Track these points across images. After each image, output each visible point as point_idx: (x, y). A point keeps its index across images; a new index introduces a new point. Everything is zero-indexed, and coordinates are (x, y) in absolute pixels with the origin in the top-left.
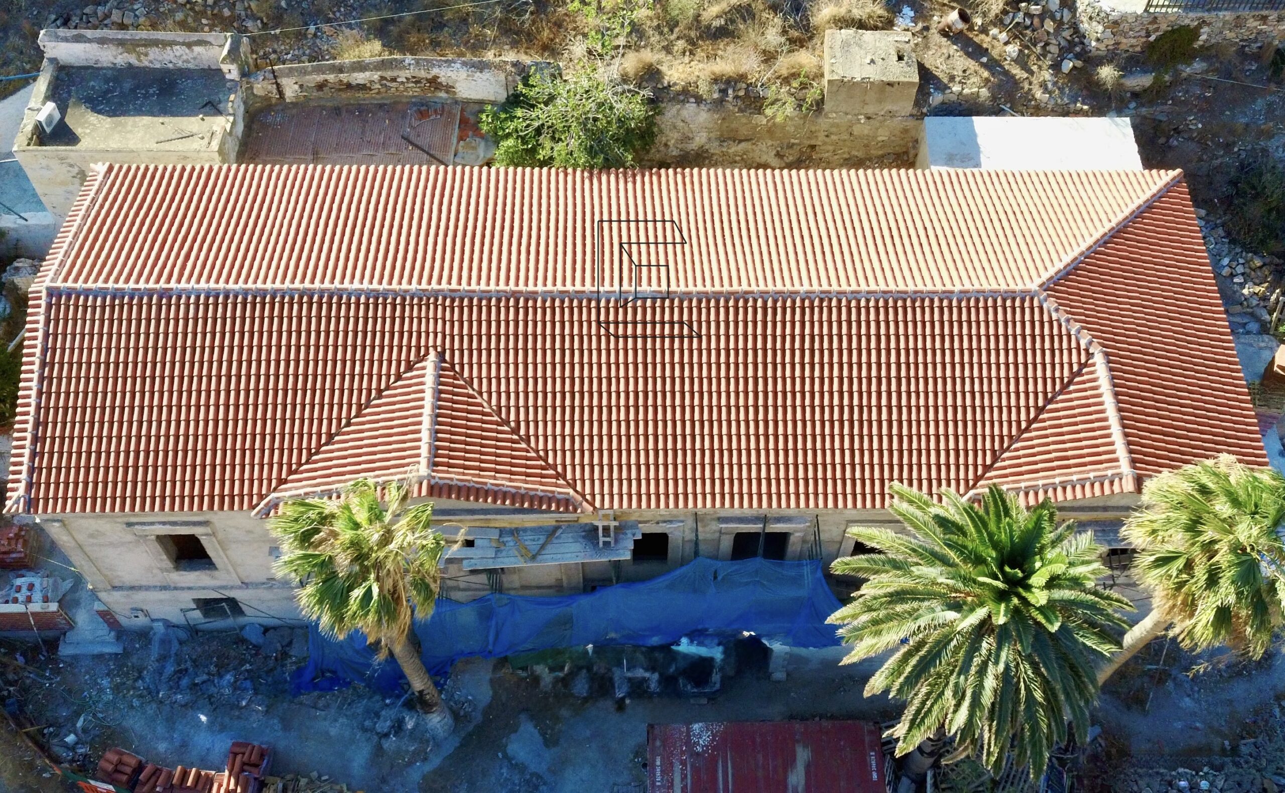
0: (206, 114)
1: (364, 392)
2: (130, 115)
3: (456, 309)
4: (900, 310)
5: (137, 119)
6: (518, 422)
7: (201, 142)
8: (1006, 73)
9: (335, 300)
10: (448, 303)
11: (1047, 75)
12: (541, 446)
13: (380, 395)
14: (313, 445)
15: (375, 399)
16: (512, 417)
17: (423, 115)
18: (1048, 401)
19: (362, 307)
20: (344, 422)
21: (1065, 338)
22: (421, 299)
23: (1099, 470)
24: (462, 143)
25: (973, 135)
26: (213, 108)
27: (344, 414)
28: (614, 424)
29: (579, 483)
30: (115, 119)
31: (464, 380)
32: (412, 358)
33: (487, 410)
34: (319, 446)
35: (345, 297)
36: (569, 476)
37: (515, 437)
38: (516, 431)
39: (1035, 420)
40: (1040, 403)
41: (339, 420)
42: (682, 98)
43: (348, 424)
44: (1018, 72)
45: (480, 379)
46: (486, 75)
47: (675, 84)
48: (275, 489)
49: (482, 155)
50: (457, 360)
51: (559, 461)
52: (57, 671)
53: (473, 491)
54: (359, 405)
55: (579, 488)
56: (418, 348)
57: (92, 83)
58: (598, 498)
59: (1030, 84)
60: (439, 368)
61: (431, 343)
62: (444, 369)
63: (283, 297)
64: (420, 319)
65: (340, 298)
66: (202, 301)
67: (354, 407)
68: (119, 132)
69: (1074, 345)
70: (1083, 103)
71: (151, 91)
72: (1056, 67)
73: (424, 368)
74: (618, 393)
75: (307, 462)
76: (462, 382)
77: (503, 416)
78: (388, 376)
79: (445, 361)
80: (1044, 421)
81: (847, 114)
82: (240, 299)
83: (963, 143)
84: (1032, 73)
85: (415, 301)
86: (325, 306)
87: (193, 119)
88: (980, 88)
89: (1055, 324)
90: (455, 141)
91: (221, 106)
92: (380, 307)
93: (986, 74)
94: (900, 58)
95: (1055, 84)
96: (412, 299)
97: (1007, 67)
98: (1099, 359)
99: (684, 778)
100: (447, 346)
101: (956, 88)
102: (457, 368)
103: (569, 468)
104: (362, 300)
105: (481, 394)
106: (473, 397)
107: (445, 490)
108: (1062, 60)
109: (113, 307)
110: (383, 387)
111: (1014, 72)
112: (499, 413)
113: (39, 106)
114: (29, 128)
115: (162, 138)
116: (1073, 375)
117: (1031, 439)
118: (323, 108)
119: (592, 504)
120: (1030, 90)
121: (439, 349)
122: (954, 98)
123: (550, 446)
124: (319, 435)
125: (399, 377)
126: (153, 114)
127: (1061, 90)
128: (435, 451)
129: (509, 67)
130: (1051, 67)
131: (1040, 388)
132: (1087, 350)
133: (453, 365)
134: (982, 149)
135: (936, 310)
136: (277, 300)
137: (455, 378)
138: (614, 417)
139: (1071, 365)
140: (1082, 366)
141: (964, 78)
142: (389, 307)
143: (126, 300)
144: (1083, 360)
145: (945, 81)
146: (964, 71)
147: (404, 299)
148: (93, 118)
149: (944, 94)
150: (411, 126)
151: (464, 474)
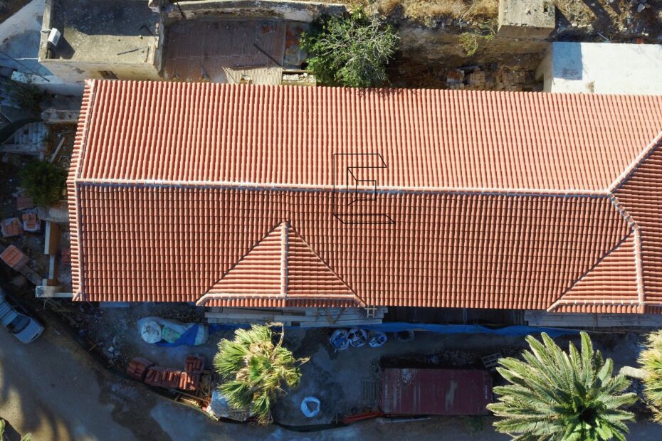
0: (143, 35)
1: (250, 242)
2: (100, 34)
3: (296, 198)
4: (534, 203)
5: (105, 36)
6: (328, 259)
7: (143, 55)
8: (605, 13)
9: (231, 192)
10: (291, 194)
11: (628, 15)
12: (339, 272)
13: (257, 244)
14: (225, 269)
15: (255, 246)
16: (325, 257)
17: (265, 29)
18: (605, 255)
19: (246, 196)
20: (240, 258)
21: (620, 221)
22: (277, 192)
23: (626, 299)
24: (288, 49)
25: (580, 56)
26: (146, 31)
27: (240, 254)
28: (377, 262)
29: (358, 292)
30: (92, 36)
31: (301, 237)
32: (273, 224)
33: (312, 253)
34: (228, 270)
35: (237, 190)
36: (354, 288)
37: (327, 267)
38: (327, 264)
39: (597, 265)
40: (601, 256)
41: (237, 256)
42: (414, 25)
43: (242, 259)
44: (611, 12)
45: (309, 236)
46: (302, 11)
47: (411, 17)
48: (207, 291)
49: (299, 59)
50: (296, 226)
51: (349, 280)
52: (100, 315)
53: (307, 302)
54: (247, 248)
55: (358, 294)
56: (277, 219)
57: (75, 9)
58: (368, 300)
59: (617, 20)
60: (287, 231)
61: (283, 217)
62: (290, 231)
63: (203, 190)
64: (277, 203)
65: (234, 191)
66: (160, 191)
67: (245, 250)
68: (96, 46)
69: (624, 225)
70: (646, 32)
71: (110, 16)
72: (634, 9)
73: (280, 231)
74: (380, 245)
75: (222, 278)
76: (299, 238)
77: (321, 256)
78: (262, 234)
79: (290, 226)
80: (601, 266)
81: (508, 38)
82: (180, 190)
83: (574, 62)
84: (619, 13)
85: (274, 193)
86: (226, 195)
87: (136, 37)
88: (588, 24)
89: (616, 213)
90: (284, 47)
91: (151, 28)
92: (256, 196)
93: (593, 15)
94: (546, 10)
95: (632, 20)
96: (272, 192)
97: (605, 9)
98: (636, 234)
99: (398, 395)
100: (291, 218)
101: (574, 25)
102: (297, 230)
103: (353, 284)
104: (246, 192)
105: (309, 244)
106: (305, 246)
107: (294, 303)
108: (639, 4)
109: (113, 193)
110: (259, 240)
111: (609, 12)
112: (319, 255)
113: (48, 29)
114: (45, 46)
115: (120, 52)
116: (621, 241)
117: (593, 275)
118: (208, 24)
119: (365, 302)
120: (617, 24)
121: (287, 220)
122: (572, 29)
123: (344, 273)
124: (228, 264)
125: (267, 235)
126: (114, 34)
127: (635, 24)
128: (287, 281)
129: (316, 9)
130: (632, 9)
131: (602, 248)
132: (630, 229)
133: (294, 228)
134: (584, 66)
135: (554, 204)
136: (200, 191)
137: (296, 236)
138: (377, 258)
139: (620, 236)
140: (626, 236)
141: (580, 17)
142: (260, 196)
143: (119, 189)
144: (627, 234)
145: (569, 19)
146: (580, 13)
147: (268, 192)
148: (79, 35)
149: (566, 27)
150: (259, 38)
151: (303, 293)
